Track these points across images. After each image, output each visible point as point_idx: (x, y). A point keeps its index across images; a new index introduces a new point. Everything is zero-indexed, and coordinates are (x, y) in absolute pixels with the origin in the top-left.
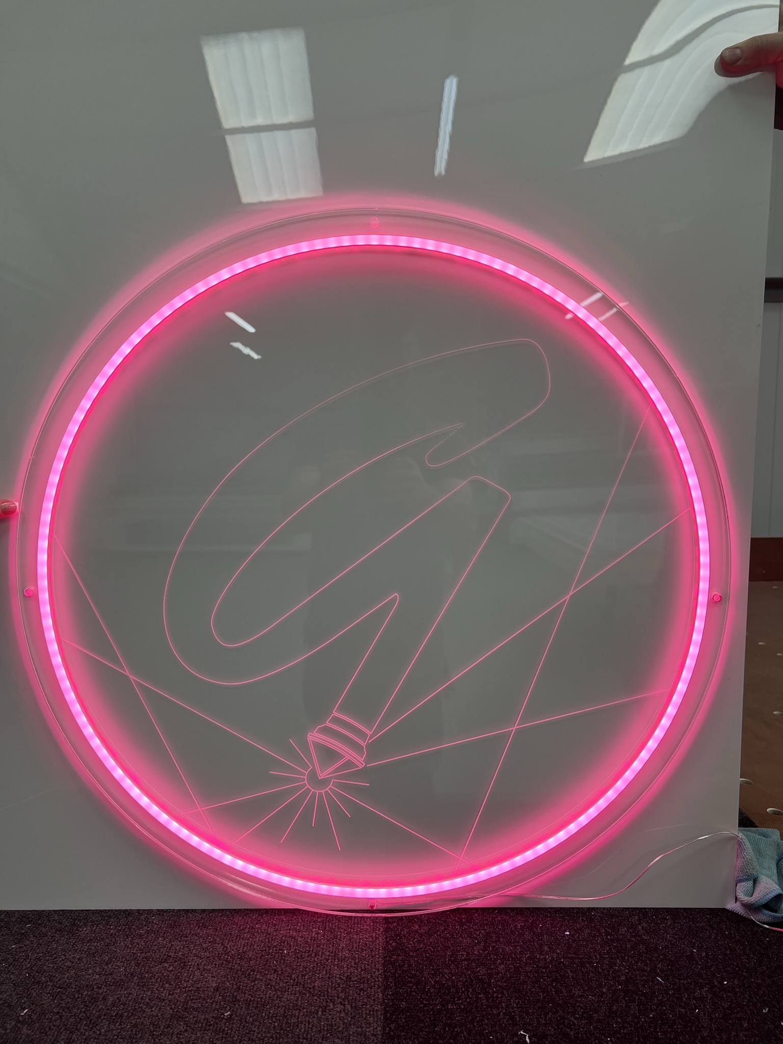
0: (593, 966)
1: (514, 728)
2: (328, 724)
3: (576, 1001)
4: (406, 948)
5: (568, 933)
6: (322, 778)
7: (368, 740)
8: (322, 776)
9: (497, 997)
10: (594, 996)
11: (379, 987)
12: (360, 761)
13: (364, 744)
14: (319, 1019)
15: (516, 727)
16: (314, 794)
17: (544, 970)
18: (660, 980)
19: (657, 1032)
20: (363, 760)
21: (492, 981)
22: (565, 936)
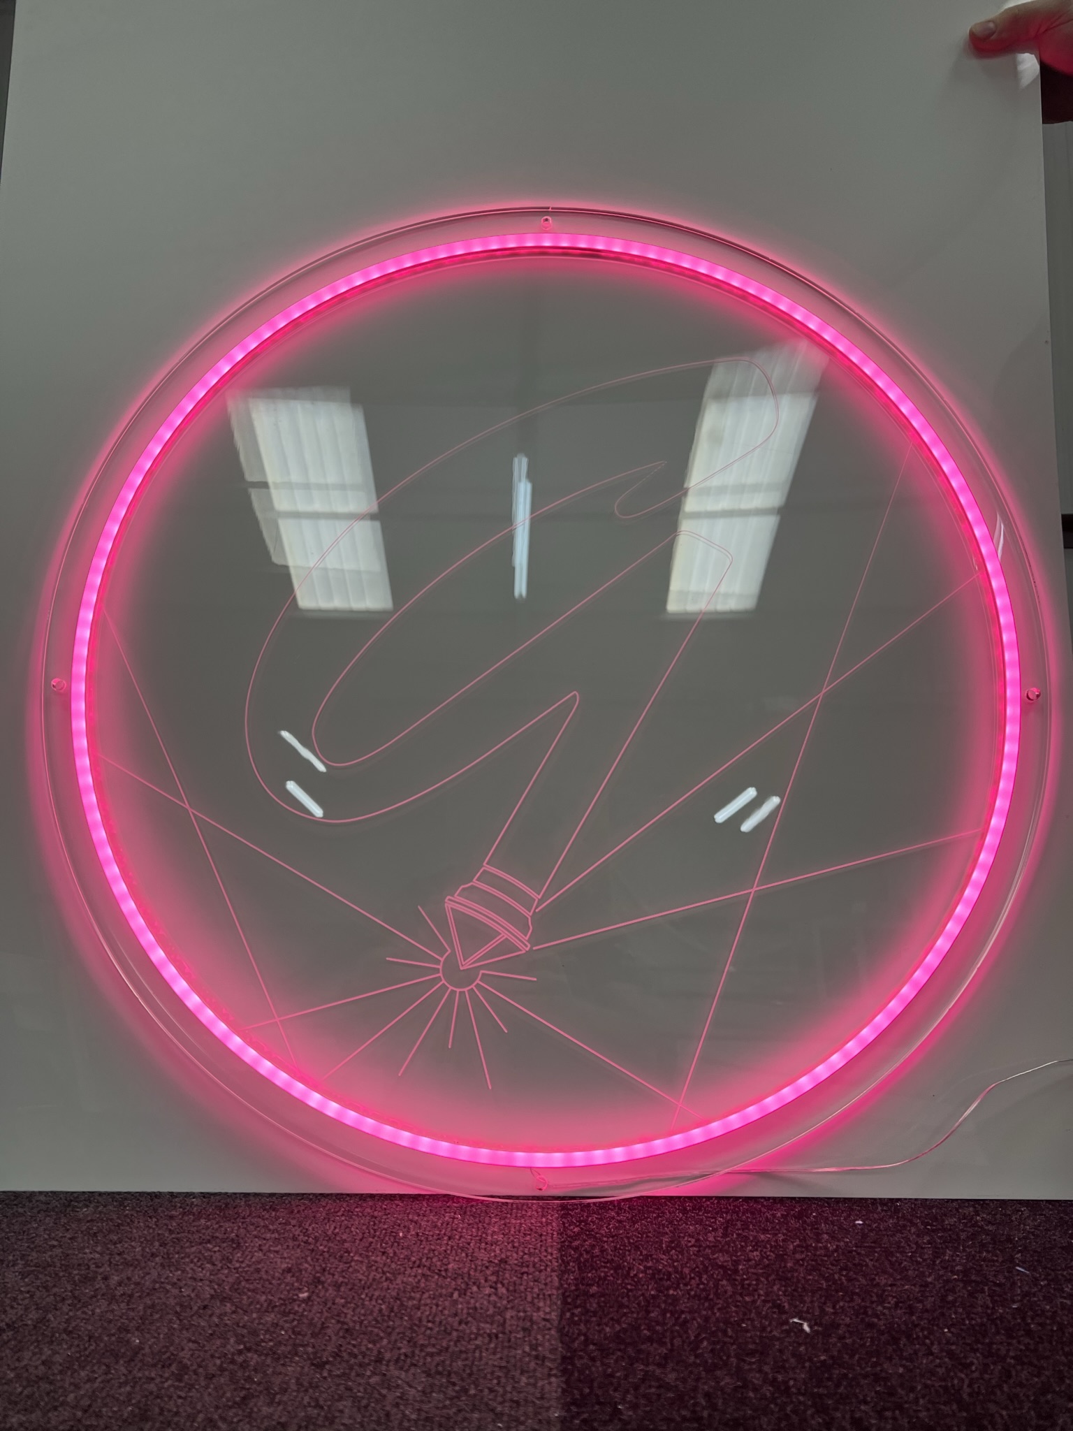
0: (907, 1256)
1: (753, 891)
2: (475, 883)
3: (884, 1291)
4: (597, 1233)
5: (861, 1222)
6: (465, 968)
7: (536, 909)
8: (465, 965)
9: (749, 1285)
10: (914, 1285)
11: (553, 1271)
12: (523, 943)
13: (529, 914)
14: (455, 1302)
15: (755, 889)
16: (453, 992)
17: (826, 1258)
18: (1023, 1270)
19: (1029, 1324)
20: (527, 938)
21: (740, 1267)
22: (855, 1225)
